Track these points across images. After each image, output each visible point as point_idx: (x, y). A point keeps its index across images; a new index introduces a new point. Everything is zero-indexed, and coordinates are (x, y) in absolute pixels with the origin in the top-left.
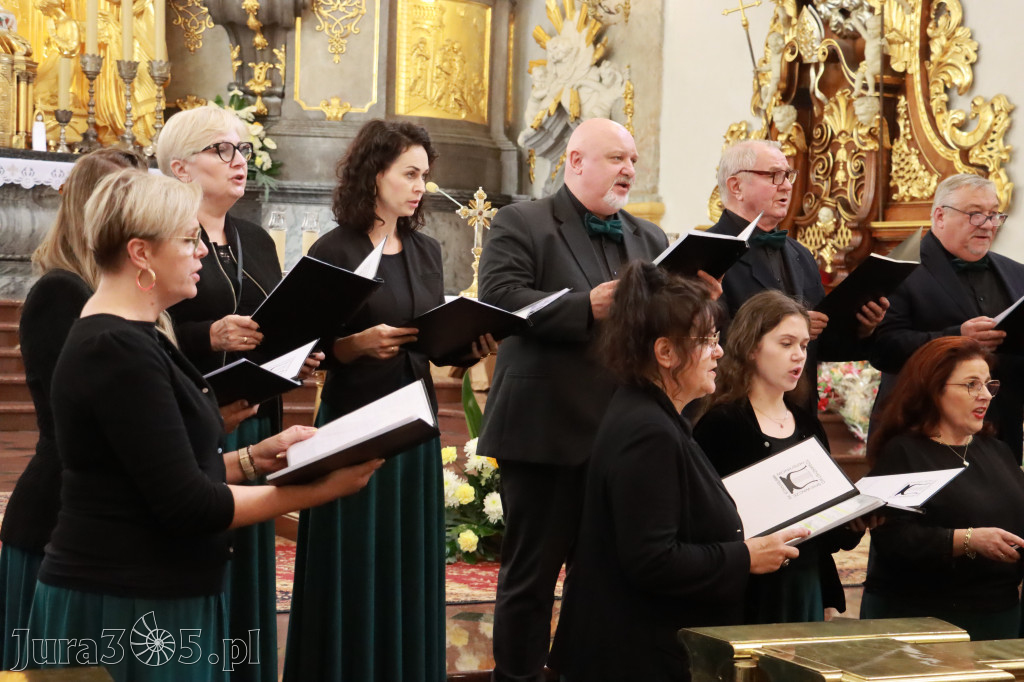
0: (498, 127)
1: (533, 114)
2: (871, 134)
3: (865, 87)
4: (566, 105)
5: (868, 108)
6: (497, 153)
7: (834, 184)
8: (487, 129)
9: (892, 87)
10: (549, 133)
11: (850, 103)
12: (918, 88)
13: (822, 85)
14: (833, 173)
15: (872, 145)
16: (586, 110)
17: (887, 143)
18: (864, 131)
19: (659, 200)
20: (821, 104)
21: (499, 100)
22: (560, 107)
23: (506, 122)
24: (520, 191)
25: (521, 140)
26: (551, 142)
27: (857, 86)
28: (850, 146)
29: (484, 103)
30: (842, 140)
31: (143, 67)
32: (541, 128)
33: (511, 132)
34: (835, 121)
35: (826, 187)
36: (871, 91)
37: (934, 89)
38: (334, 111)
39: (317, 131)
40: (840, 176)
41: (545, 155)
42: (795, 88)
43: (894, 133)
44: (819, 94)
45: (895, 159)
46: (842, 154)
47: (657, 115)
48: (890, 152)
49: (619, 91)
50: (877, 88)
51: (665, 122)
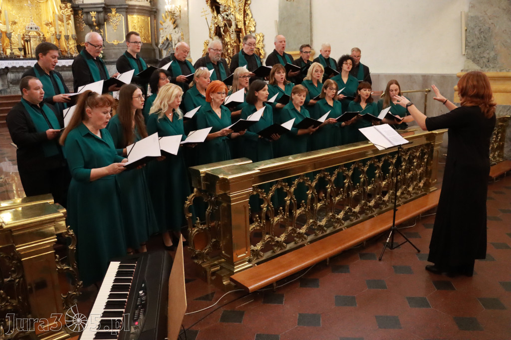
0: (154, 44)
1: (161, 41)
2: (235, 42)
3: (233, 32)
4: (168, 38)
5: (234, 36)
6: (154, 50)
7: (228, 53)
8: (151, 44)
9: (238, 31)
10: (165, 45)
11: (230, 35)
12: (244, 32)
13: (224, 31)
14: (228, 51)
15: (235, 44)
16: (173, 39)
17: (238, 44)
18: (233, 41)
19: (191, 58)
20: (224, 36)
21: (154, 38)
22: (167, 39)
23: (155, 43)
24: (160, 57)
25: (159, 47)
26: (166, 47)
27: (231, 32)
28: (231, 45)
29: (150, 39)
30: (229, 43)
31: (70, 36)
32: (163, 44)
33: (157, 45)
34: (227, 39)
35: (226, 54)
36: (234, 33)
37: (247, 32)
38: (115, 43)
39: (112, 48)
40: (229, 51)
41: (165, 49)
42: (218, 33)
43: (240, 42)
44: (223, 33)
45: (240, 47)
46: (229, 46)
47: (189, 39)
48: (239, 46)
49: (180, 34)
50: (235, 32)
51: (190, 40)
